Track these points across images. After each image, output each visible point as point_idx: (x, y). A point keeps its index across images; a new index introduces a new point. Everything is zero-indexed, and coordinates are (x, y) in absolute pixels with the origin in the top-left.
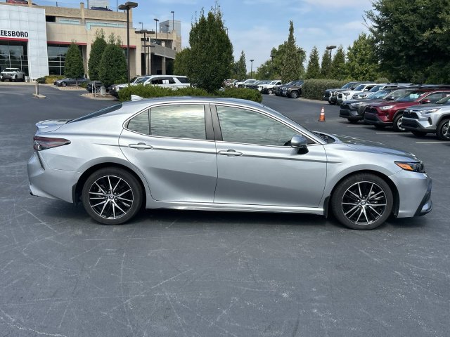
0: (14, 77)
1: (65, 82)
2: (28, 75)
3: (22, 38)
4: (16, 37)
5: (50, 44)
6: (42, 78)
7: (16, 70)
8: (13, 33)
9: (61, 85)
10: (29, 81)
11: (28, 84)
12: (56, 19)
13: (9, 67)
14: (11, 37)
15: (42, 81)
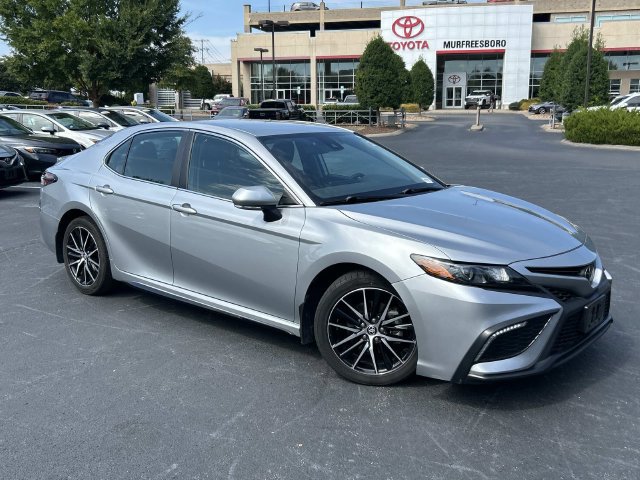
0: (480, 103)
1: (543, 107)
2: (500, 99)
3: (498, 48)
4: (490, 48)
5: (535, 54)
6: (516, 103)
7: (485, 93)
8: (487, 43)
9: (537, 112)
10: (500, 107)
11: (499, 111)
12: (552, 17)
13: (479, 89)
14: (484, 48)
15: (515, 107)
